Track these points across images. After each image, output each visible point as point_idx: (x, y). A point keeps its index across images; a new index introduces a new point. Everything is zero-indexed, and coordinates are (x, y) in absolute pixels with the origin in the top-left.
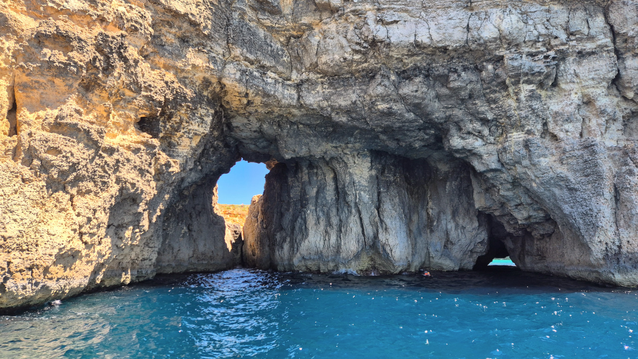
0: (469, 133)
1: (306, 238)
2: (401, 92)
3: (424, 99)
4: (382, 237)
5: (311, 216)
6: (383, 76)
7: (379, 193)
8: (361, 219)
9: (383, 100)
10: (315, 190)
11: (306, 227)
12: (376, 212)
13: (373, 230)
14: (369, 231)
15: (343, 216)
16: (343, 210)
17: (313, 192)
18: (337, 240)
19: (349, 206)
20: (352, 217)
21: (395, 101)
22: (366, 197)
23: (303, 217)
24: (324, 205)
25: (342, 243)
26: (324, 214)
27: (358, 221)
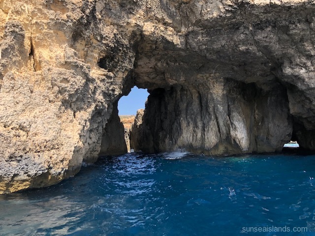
0: (297, 65)
1: (180, 136)
2: (256, 38)
3: (270, 42)
4: (232, 133)
5: (183, 121)
6: (245, 27)
7: (229, 106)
8: (218, 123)
9: (243, 44)
10: (185, 105)
11: (180, 128)
12: (228, 117)
13: (226, 129)
14: (223, 129)
15: (205, 121)
16: (205, 117)
17: (183, 106)
18: (202, 136)
19: (210, 114)
20: (212, 122)
21: (251, 44)
22: (221, 108)
23: (178, 122)
24: (192, 114)
25: (206, 138)
26: (192, 120)
27: (216, 124)
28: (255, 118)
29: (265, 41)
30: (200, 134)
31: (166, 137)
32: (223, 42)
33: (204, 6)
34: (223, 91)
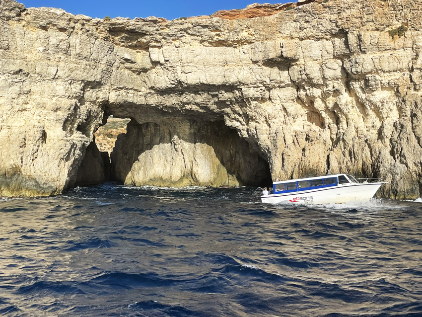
0: (233, 119)
1: (153, 168)
4: (195, 170)
8: (184, 159)
11: (153, 161)
12: (193, 154)
13: (190, 165)
15: (174, 156)
18: (171, 170)
20: (179, 157)
22: (186, 146)
23: (151, 155)
25: (173, 172)
26: (163, 155)
28: (230, 153)
29: (203, 104)
30: (169, 169)
31: (140, 169)
32: (174, 101)
33: (157, 77)
34: (190, 130)
